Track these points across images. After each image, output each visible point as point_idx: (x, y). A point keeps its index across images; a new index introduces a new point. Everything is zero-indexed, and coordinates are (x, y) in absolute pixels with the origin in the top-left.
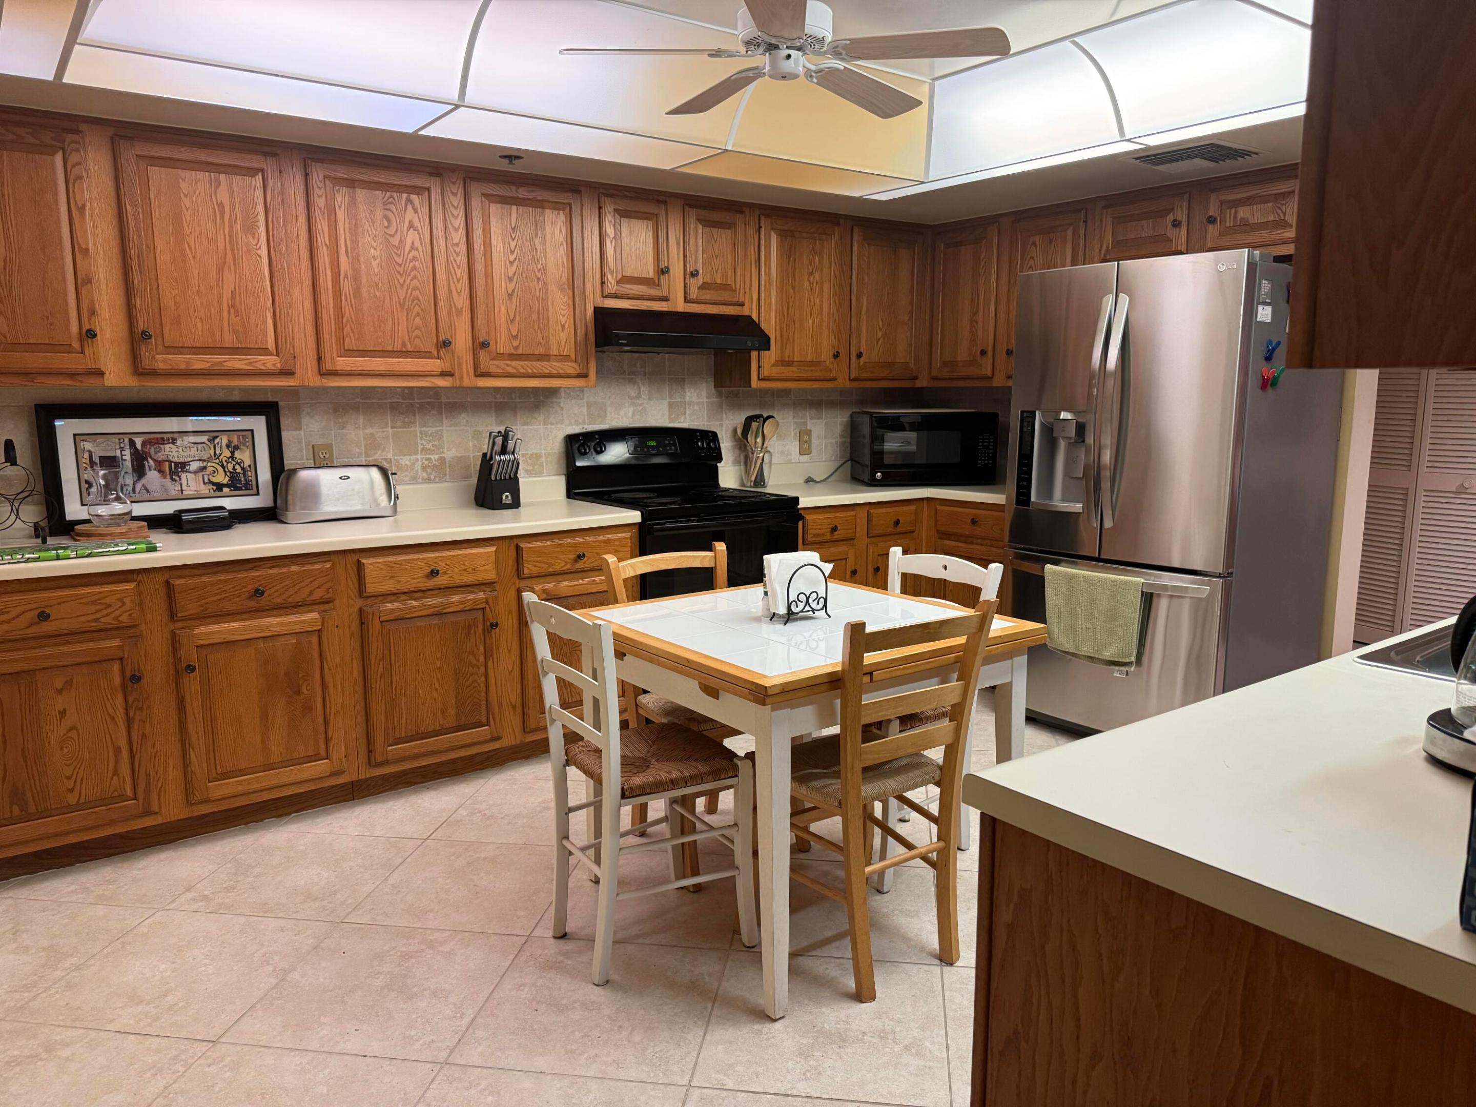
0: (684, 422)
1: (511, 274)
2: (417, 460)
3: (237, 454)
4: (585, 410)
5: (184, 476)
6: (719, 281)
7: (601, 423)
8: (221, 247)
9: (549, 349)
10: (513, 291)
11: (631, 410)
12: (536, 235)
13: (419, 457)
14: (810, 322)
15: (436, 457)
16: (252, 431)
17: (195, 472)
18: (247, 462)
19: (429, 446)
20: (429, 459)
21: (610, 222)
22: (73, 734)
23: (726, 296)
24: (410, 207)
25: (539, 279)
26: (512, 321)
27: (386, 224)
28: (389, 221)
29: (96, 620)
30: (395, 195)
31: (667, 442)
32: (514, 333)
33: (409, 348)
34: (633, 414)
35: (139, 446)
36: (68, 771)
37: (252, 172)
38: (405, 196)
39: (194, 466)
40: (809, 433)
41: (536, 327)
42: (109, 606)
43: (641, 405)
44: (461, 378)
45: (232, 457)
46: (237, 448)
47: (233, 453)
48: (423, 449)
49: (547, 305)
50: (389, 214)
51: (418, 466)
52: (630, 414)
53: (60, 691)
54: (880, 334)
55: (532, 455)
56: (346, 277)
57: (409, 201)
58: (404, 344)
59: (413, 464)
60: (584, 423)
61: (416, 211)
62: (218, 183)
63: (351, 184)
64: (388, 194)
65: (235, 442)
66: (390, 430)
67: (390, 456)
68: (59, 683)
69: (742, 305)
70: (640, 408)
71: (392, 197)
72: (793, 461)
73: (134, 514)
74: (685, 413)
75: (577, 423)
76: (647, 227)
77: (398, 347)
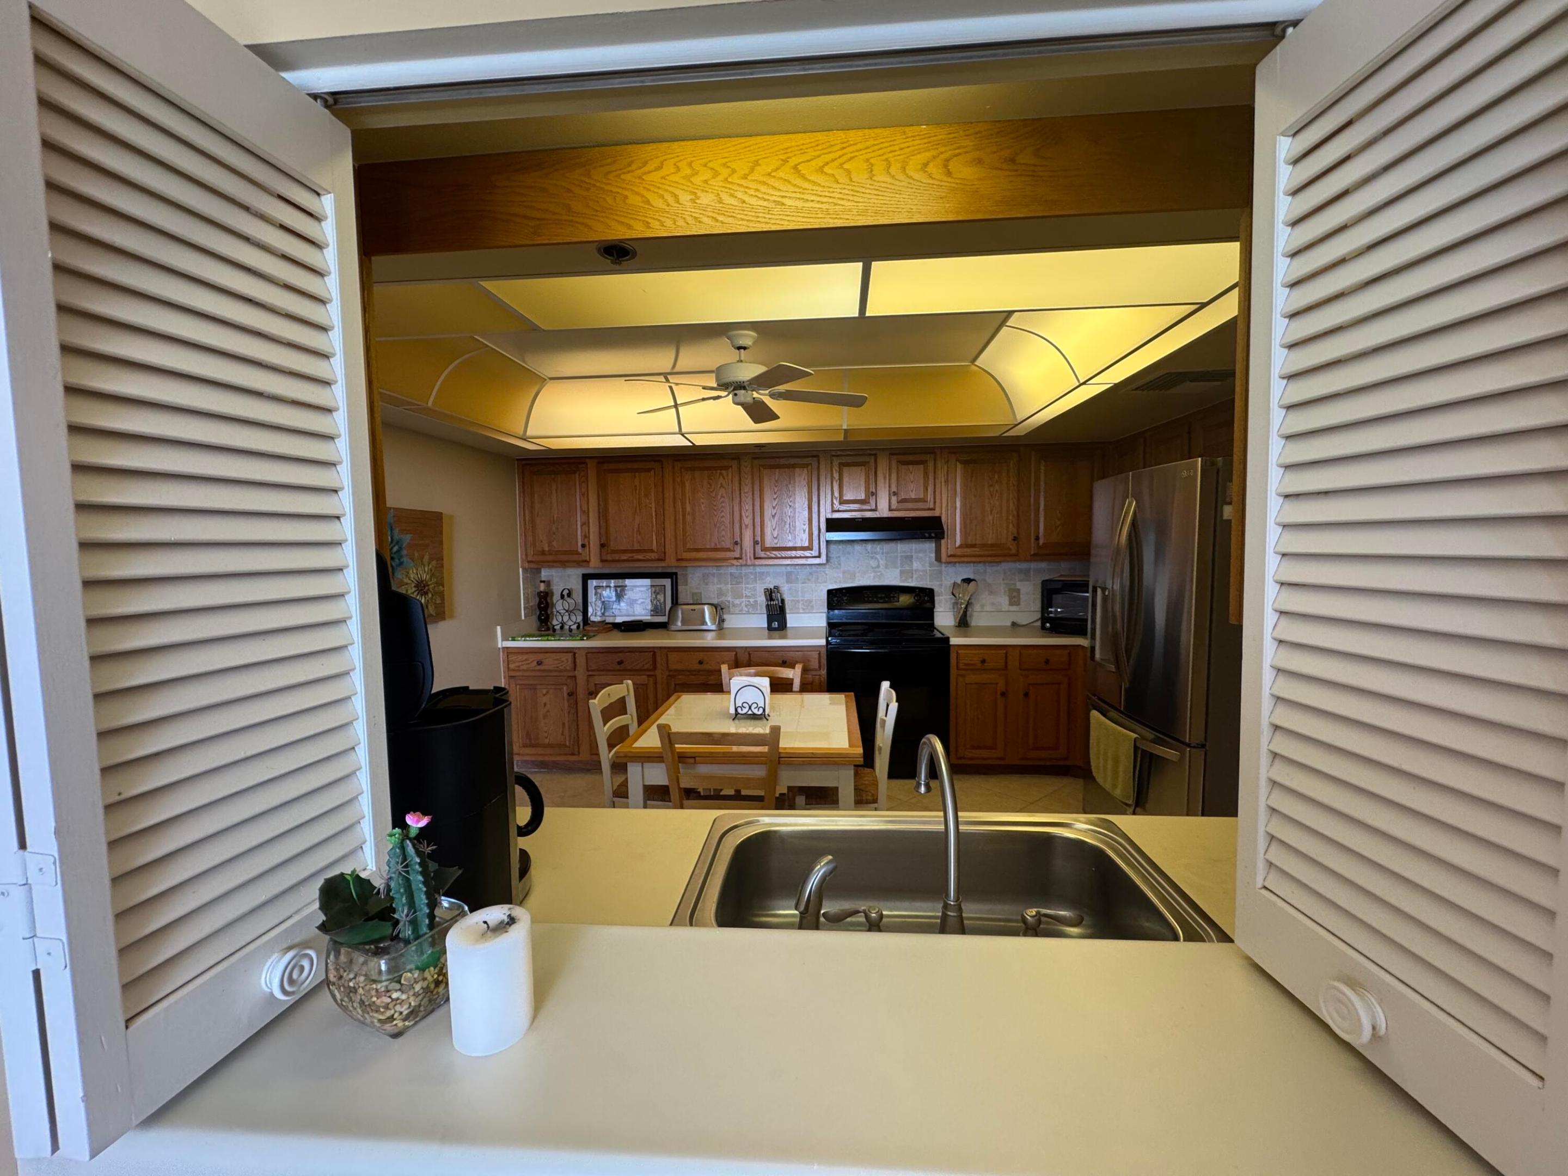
0: (912, 581)
1: (774, 505)
2: (743, 602)
3: (658, 597)
4: (841, 575)
5: (635, 605)
6: (913, 497)
7: (852, 583)
8: (635, 505)
9: (796, 543)
10: (775, 514)
11: (872, 575)
12: (790, 483)
13: (744, 600)
14: (991, 518)
15: (753, 600)
16: (664, 586)
17: (640, 604)
18: (662, 600)
19: (749, 594)
20: (749, 601)
21: (836, 470)
22: (548, 713)
23: (921, 505)
24: (721, 477)
25: (790, 506)
26: (774, 530)
27: (709, 486)
28: (711, 485)
29: (557, 667)
30: (714, 472)
31: (892, 595)
32: (775, 536)
33: (718, 547)
34: (874, 578)
35: (619, 592)
36: (546, 729)
37: (649, 470)
38: (719, 471)
39: (639, 602)
40: (1018, 591)
41: (788, 532)
42: (563, 662)
43: (880, 572)
44: (746, 561)
45: (656, 598)
46: (658, 593)
47: (656, 596)
48: (746, 596)
49: (795, 520)
50: (710, 481)
51: (743, 604)
52: (872, 577)
53: (544, 695)
54: (1058, 523)
55: (807, 600)
56: (689, 514)
57: (721, 474)
58: (716, 545)
59: (741, 604)
60: (840, 582)
61: (724, 479)
62: (635, 476)
63: (693, 469)
64: (711, 472)
65: (658, 591)
66: (730, 586)
67: (729, 599)
68: (544, 691)
69: (933, 509)
70: (879, 574)
71: (712, 473)
72: (1003, 610)
73: (607, 621)
74: (912, 577)
75: (836, 582)
76: (861, 470)
77: (713, 546)
